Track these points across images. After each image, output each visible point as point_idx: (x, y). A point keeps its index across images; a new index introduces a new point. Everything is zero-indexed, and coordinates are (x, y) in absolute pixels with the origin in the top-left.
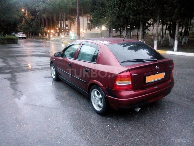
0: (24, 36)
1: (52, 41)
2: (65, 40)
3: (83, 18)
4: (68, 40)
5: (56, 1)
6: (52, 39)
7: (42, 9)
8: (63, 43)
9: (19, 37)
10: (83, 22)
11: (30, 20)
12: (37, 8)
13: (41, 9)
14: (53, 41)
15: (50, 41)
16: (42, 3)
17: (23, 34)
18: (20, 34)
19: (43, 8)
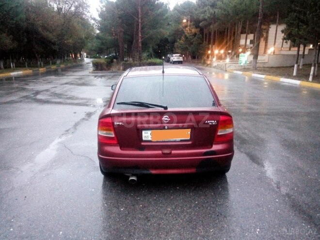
0: (181, 59)
1: (213, 67)
2: (230, 66)
3: (277, 26)
4: (236, 67)
5: (230, 3)
6: (215, 64)
7: (208, 17)
8: (226, 71)
9: (174, 60)
10: (276, 34)
11: (190, 36)
12: (202, 15)
13: (206, 17)
14: (215, 67)
15: (211, 67)
16: (210, 7)
17: (180, 56)
18: (175, 56)
19: (209, 15)
